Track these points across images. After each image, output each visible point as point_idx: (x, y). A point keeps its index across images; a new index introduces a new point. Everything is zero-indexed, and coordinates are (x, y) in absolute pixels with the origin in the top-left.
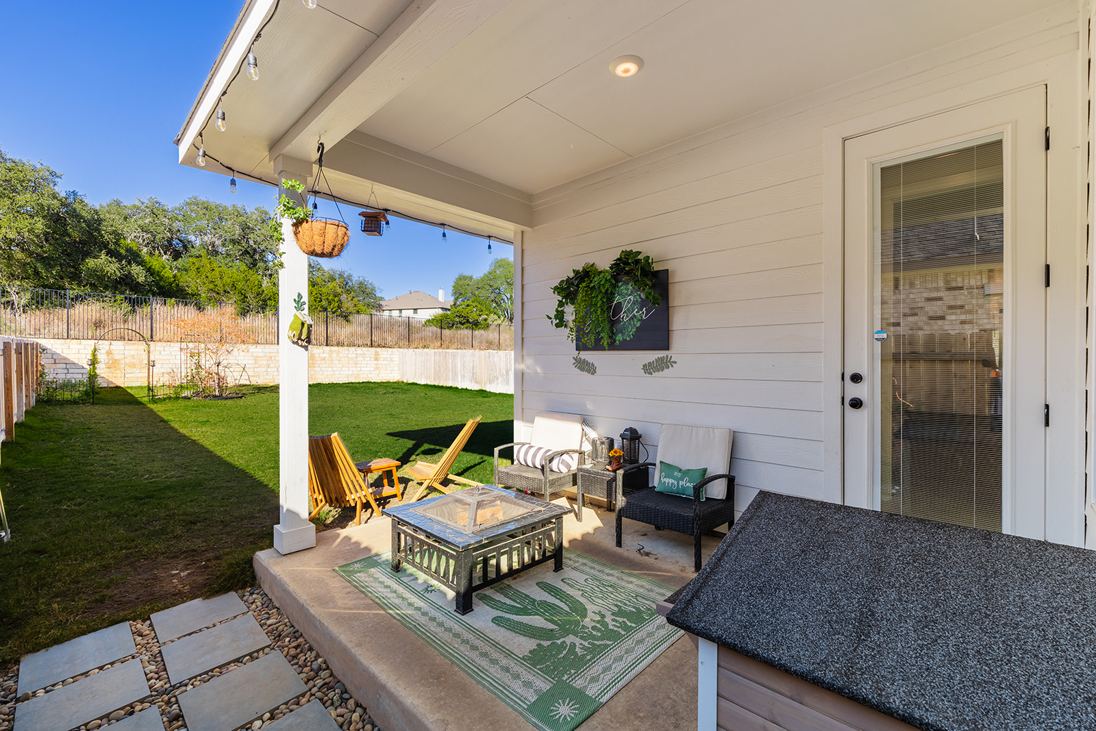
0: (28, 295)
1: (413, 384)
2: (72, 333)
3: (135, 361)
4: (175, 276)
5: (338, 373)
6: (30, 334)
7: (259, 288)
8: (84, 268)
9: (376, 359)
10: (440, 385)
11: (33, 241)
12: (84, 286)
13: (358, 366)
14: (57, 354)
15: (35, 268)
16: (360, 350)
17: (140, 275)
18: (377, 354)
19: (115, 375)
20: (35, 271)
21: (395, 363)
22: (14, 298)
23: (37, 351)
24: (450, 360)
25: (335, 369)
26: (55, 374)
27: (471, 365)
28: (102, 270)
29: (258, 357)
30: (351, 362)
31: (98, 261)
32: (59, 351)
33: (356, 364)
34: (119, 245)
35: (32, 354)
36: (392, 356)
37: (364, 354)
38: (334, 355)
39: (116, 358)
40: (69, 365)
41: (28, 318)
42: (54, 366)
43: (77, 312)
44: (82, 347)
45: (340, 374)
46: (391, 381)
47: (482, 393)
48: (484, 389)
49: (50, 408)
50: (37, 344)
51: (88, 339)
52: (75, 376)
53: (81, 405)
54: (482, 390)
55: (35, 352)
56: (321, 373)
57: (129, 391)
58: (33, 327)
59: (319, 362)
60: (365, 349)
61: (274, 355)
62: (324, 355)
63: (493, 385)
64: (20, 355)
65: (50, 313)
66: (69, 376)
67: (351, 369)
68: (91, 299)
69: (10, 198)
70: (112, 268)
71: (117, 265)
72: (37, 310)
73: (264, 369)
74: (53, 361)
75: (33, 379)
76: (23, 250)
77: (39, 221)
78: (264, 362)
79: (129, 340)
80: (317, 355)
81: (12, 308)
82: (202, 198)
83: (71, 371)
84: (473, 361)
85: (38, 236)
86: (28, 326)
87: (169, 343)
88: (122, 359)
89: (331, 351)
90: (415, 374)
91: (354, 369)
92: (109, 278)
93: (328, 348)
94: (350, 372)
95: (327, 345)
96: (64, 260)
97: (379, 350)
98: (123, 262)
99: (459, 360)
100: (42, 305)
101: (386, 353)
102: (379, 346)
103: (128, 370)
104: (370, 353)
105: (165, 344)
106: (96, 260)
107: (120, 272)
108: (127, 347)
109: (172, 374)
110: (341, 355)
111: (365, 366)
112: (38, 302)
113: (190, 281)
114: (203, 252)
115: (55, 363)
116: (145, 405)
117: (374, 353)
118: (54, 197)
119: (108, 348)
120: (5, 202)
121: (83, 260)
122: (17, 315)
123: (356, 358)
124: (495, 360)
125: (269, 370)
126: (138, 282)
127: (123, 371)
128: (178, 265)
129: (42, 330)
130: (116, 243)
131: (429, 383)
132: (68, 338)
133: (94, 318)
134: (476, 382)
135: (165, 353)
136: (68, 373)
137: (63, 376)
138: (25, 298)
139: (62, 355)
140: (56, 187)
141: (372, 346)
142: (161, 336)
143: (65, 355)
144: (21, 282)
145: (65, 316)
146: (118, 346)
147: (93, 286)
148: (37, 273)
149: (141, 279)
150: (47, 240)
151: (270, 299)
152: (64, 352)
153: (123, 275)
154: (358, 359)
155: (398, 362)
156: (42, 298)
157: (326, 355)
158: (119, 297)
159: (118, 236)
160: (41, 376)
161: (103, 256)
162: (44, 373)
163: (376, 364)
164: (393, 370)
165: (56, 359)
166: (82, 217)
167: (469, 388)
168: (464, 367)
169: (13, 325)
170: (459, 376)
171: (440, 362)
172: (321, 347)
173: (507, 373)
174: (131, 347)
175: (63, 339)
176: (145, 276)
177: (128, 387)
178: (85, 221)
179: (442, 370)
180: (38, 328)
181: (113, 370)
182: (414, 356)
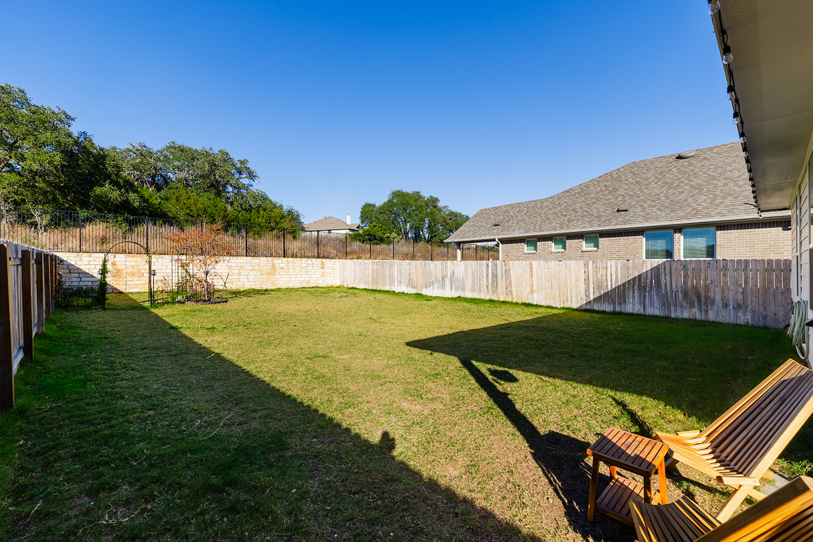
0: (48, 217)
1: (353, 288)
2: (83, 247)
3: (134, 270)
4: (160, 204)
5: (294, 279)
6: (50, 249)
7: (225, 212)
8: (92, 195)
9: (322, 268)
10: (378, 289)
11: (52, 171)
12: (92, 210)
13: (309, 273)
14: (71, 265)
15: (54, 195)
16: (310, 261)
17: (136, 201)
18: (323, 264)
19: (118, 283)
20: (53, 198)
21: (336, 271)
22: (38, 219)
23: (56, 262)
24: (387, 269)
25: (290, 276)
26: (70, 282)
27: (408, 272)
28: (107, 197)
29: (231, 267)
30: (303, 270)
31: (104, 189)
32: (73, 263)
33: (307, 272)
34: (119, 176)
35: (52, 264)
36: (334, 266)
37: (313, 264)
38: (290, 265)
39: (119, 268)
40: (82, 274)
41: (48, 236)
42: (69, 275)
43: (87, 230)
44: (91, 259)
45: (295, 280)
46: (334, 286)
47: (419, 296)
48: (420, 293)
49: (67, 314)
50: (56, 256)
51: (96, 252)
52: (87, 283)
53: (94, 311)
54: (419, 294)
55: (54, 263)
56: (281, 279)
57: (131, 296)
58: (52, 243)
59: (278, 271)
60: (314, 260)
61: (244, 265)
62: (283, 265)
63: (429, 289)
64: (40, 265)
65: (65, 232)
66: (81, 284)
67: (303, 276)
68: (98, 220)
69: (34, 135)
70: (115, 195)
71: (118, 192)
72: (55, 229)
73: (237, 277)
74: (67, 271)
75: (52, 287)
76: (44, 181)
77: (57, 154)
78: (236, 271)
79: (129, 253)
80: (277, 265)
81: (36, 228)
82: (179, 142)
83: (83, 279)
84: (410, 270)
85: (56, 168)
86: (48, 242)
87: (161, 256)
88: (124, 269)
89: (288, 261)
90: (355, 280)
91: (305, 276)
92: (112, 203)
93: (285, 259)
94: (303, 279)
95: (284, 257)
96: (77, 188)
97: (324, 260)
98: (123, 190)
99: (396, 268)
100: (59, 226)
101: (329, 263)
102: (324, 257)
103: (129, 278)
104: (317, 263)
105: (158, 256)
106: (101, 188)
107: (121, 198)
108: (128, 259)
109: (164, 282)
110: (296, 265)
111: (314, 273)
112: (55, 223)
113: (171, 208)
114: (180, 185)
115: (70, 273)
116: (149, 310)
117: (320, 263)
118: (69, 135)
119: (113, 260)
120: (30, 138)
121: (91, 188)
122: (40, 233)
123: (307, 267)
124: (431, 268)
125: (240, 277)
126: (134, 207)
127: (125, 279)
128: (161, 195)
129: (59, 245)
130: (117, 175)
131: (367, 287)
132: (80, 252)
133: (101, 235)
134: (413, 287)
135: (158, 264)
136: (81, 281)
137: (76, 284)
138: (46, 219)
139: (76, 266)
140: (70, 128)
141: (318, 257)
142: (155, 250)
143: (78, 266)
144: (43, 206)
145: (78, 234)
146: (120, 258)
147: (99, 210)
148: (55, 200)
149: (136, 204)
150: (62, 171)
151: (232, 221)
152: (78, 263)
153: (123, 200)
154: (309, 268)
155: (339, 271)
156: (60, 220)
157: (284, 265)
158: (119, 219)
159: (119, 168)
160: (59, 284)
161: (107, 185)
162: (61, 282)
163: (322, 272)
164: (335, 277)
165: (71, 269)
166: (91, 153)
167: (406, 292)
168: (401, 274)
169: (36, 241)
170: (396, 282)
171: (377, 270)
172: (280, 258)
173: (443, 279)
174: (131, 259)
175: (76, 252)
176: (139, 202)
177: (129, 293)
178: (93, 156)
179: (379, 276)
180: (56, 243)
181: (116, 278)
182: (353, 265)
